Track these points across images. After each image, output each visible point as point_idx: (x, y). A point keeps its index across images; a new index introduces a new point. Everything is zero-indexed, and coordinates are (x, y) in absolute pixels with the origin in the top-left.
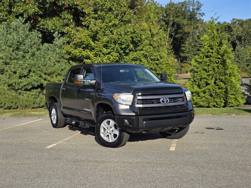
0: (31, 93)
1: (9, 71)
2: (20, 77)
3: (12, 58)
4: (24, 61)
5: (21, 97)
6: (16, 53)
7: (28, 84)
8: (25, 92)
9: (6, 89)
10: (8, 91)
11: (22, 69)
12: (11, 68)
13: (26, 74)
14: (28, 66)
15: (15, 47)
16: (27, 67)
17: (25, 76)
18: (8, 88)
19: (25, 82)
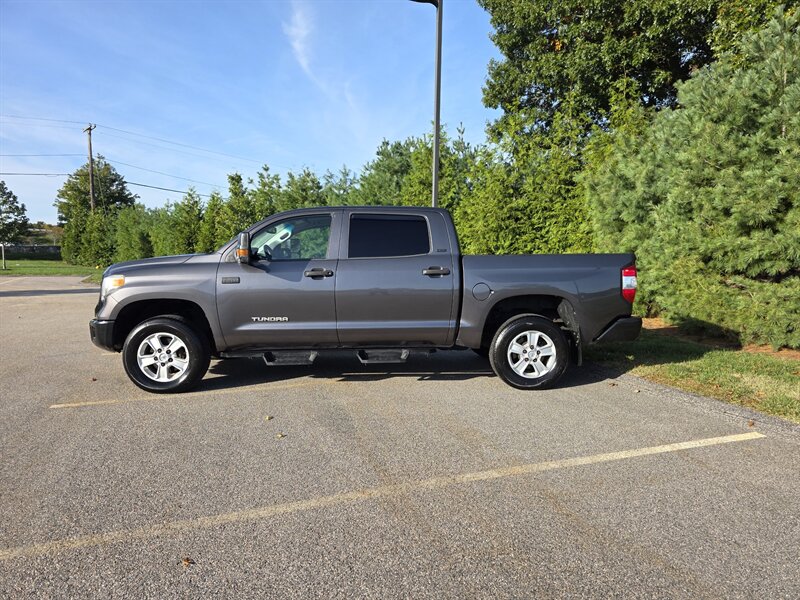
0: (782, 290)
1: (707, 206)
2: (746, 229)
3: (723, 158)
4: (764, 168)
5: (741, 301)
6: (737, 140)
7: (773, 257)
8: (757, 284)
9: (694, 269)
10: (700, 276)
11: (754, 197)
12: (712, 196)
13: (764, 215)
14: (780, 184)
15: (740, 120)
16: (772, 188)
17: (764, 226)
18: (701, 265)
19: (758, 248)
